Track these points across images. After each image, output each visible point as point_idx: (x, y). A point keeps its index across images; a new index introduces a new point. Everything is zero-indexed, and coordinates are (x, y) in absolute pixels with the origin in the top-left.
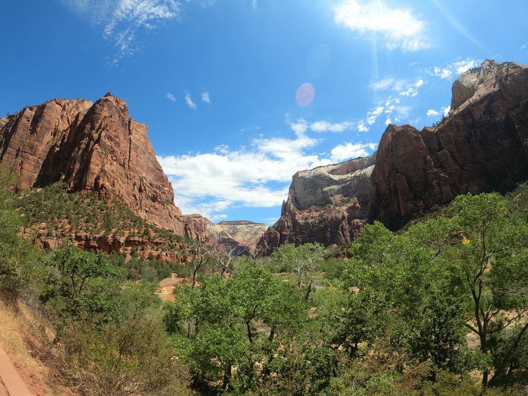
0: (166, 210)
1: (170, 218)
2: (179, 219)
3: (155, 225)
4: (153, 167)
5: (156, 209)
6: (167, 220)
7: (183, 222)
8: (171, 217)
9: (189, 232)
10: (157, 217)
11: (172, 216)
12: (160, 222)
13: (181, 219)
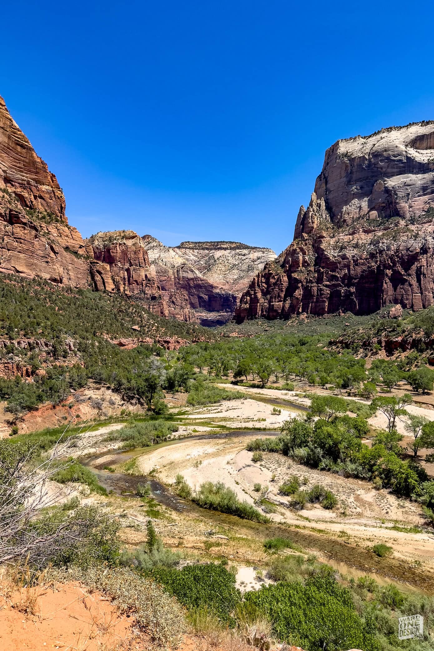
0: (43, 239)
1: (52, 254)
2: (76, 253)
3: (18, 272)
4: (6, 140)
5: (18, 239)
6: (46, 260)
7: (87, 258)
8: (55, 253)
9: (98, 278)
10: (22, 255)
11: (57, 249)
12: (30, 265)
13: (81, 252)
